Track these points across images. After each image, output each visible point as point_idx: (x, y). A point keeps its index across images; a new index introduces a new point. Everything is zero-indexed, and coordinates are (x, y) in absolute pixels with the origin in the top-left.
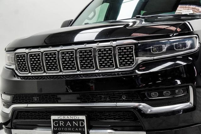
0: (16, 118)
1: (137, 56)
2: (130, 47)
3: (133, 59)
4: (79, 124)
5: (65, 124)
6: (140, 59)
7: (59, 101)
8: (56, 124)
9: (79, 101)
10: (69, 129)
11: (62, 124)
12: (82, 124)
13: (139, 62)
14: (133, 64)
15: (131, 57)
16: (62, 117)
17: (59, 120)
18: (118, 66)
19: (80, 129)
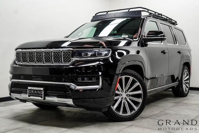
0: (13, 87)
1: (72, 57)
2: (69, 52)
3: (70, 59)
4: (40, 93)
5: (34, 92)
6: (74, 59)
7: (33, 79)
8: (30, 91)
9: (42, 80)
10: (36, 95)
11: (32, 92)
12: (42, 93)
13: (73, 61)
14: (70, 61)
15: (69, 58)
16: (33, 88)
17: (31, 90)
18: (63, 62)
19: (41, 95)
